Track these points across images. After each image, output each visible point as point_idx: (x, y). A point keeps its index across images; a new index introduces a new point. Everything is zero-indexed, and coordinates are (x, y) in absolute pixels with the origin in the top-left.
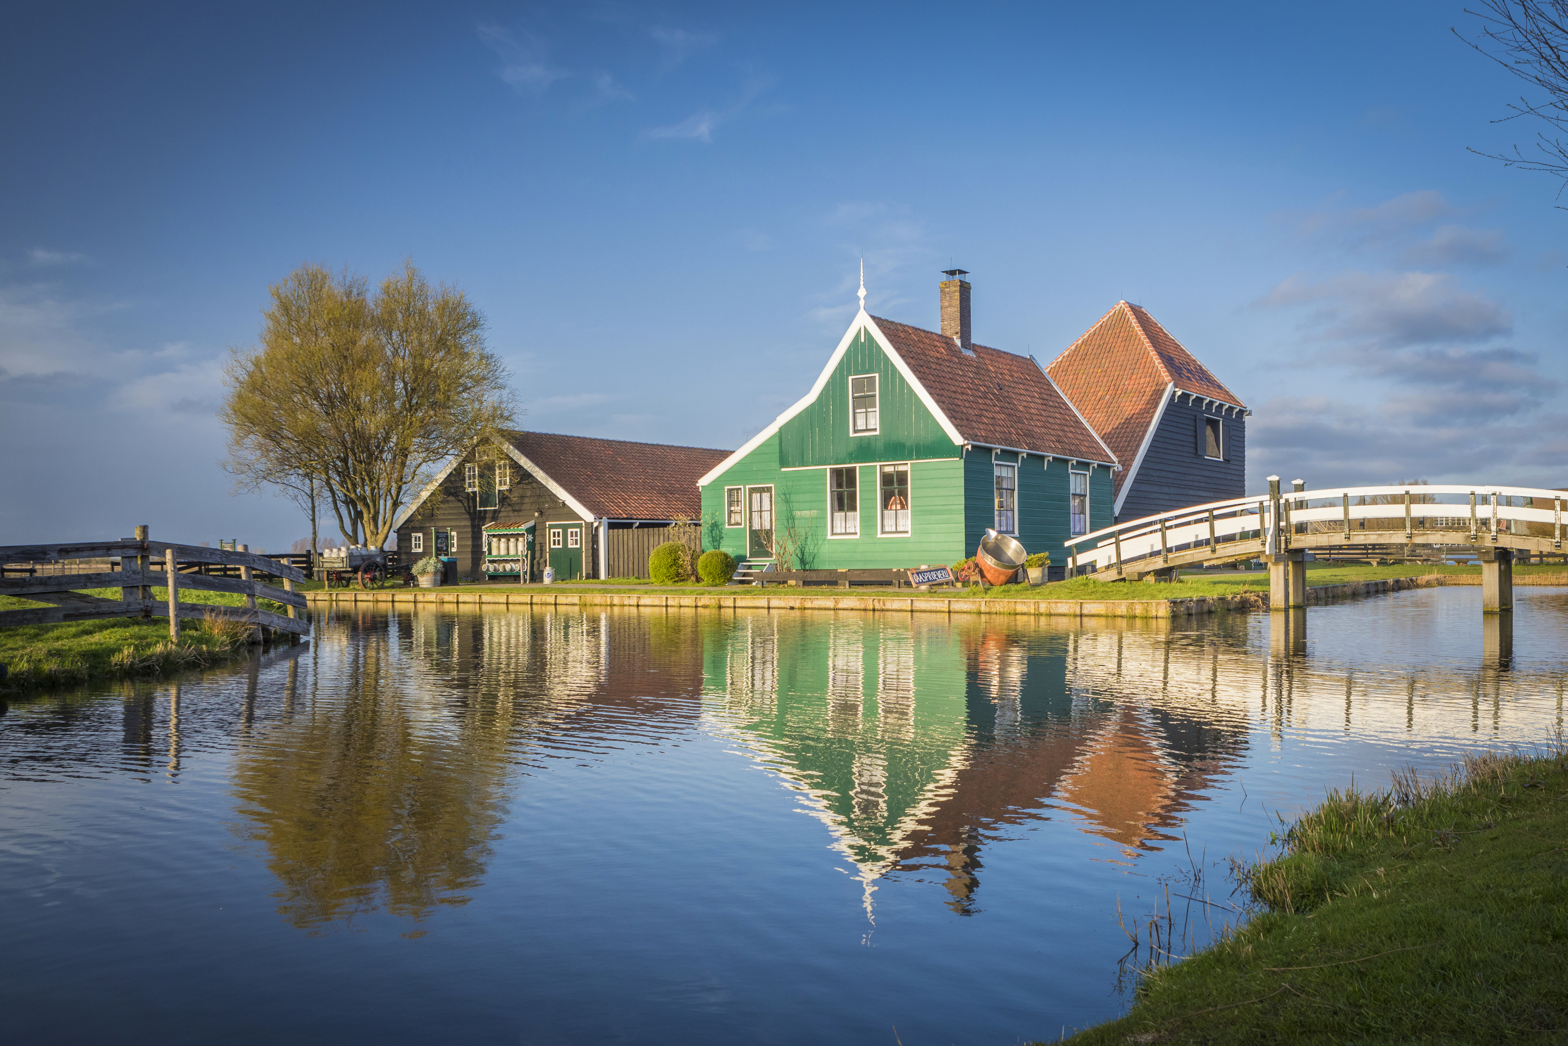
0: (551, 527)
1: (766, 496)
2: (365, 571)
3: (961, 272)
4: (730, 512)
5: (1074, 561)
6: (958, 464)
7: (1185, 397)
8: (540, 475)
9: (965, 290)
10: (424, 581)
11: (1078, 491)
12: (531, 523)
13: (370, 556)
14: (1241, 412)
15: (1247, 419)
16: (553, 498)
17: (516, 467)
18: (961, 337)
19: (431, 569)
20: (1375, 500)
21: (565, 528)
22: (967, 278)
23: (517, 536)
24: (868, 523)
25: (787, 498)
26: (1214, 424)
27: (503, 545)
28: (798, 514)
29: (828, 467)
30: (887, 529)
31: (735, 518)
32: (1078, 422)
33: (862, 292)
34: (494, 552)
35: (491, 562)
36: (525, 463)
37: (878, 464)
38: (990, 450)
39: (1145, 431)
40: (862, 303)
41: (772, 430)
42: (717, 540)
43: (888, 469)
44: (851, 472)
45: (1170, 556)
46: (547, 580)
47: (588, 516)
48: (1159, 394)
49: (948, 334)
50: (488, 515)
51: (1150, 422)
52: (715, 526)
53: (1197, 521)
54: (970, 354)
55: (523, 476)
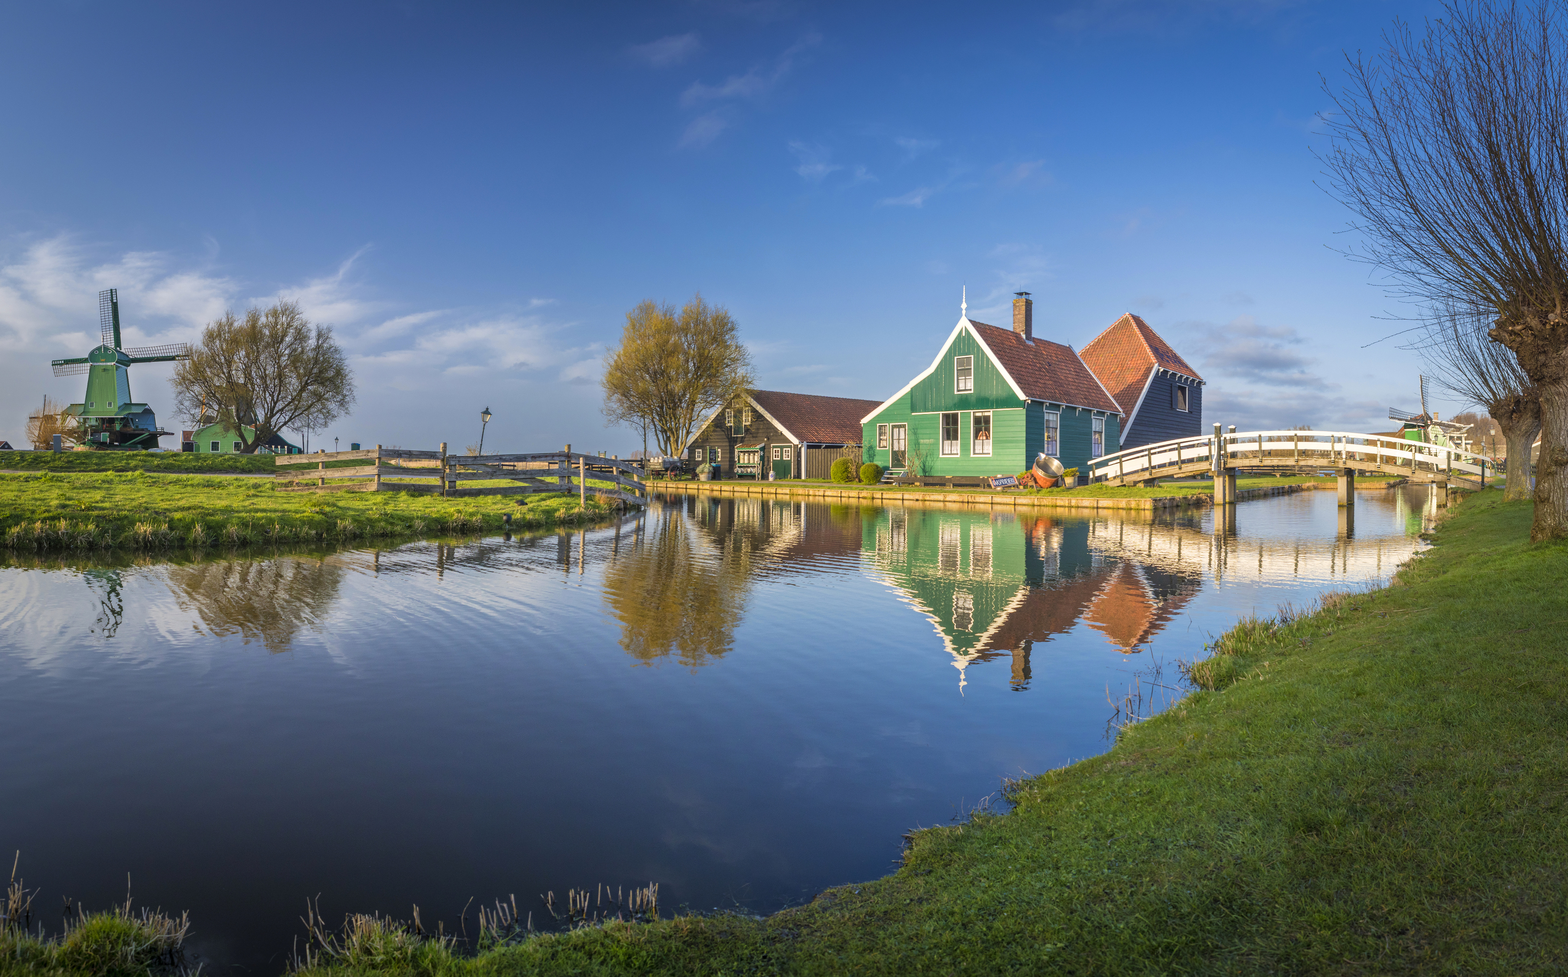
0: (774, 447)
1: (902, 430)
2: (672, 471)
3: (1026, 294)
4: (880, 440)
5: (1094, 473)
6: (1021, 412)
7: (1165, 372)
8: (768, 416)
9: (1029, 305)
10: (703, 477)
11: (1097, 430)
12: (763, 445)
13: (674, 462)
14: (1200, 383)
15: (1203, 387)
16: (775, 430)
17: (754, 411)
18: (1026, 334)
19: (706, 470)
20: (1279, 439)
21: (782, 448)
22: (1030, 298)
23: (754, 452)
24: (965, 448)
25: (915, 432)
26: (1183, 390)
27: (746, 457)
28: (921, 441)
29: (941, 413)
30: (977, 452)
31: (883, 443)
32: (1098, 386)
33: (964, 306)
34: (741, 462)
35: (740, 467)
36: (759, 408)
37: (972, 411)
38: (1042, 403)
39: (1140, 393)
40: (964, 312)
41: (907, 389)
42: (872, 456)
43: (978, 414)
44: (955, 416)
45: (1154, 471)
46: (771, 479)
47: (795, 441)
48: (1149, 370)
49: (1018, 331)
50: (739, 440)
51: (1143, 388)
52: (871, 448)
53: (1170, 450)
54: (1031, 344)
55: (758, 417)
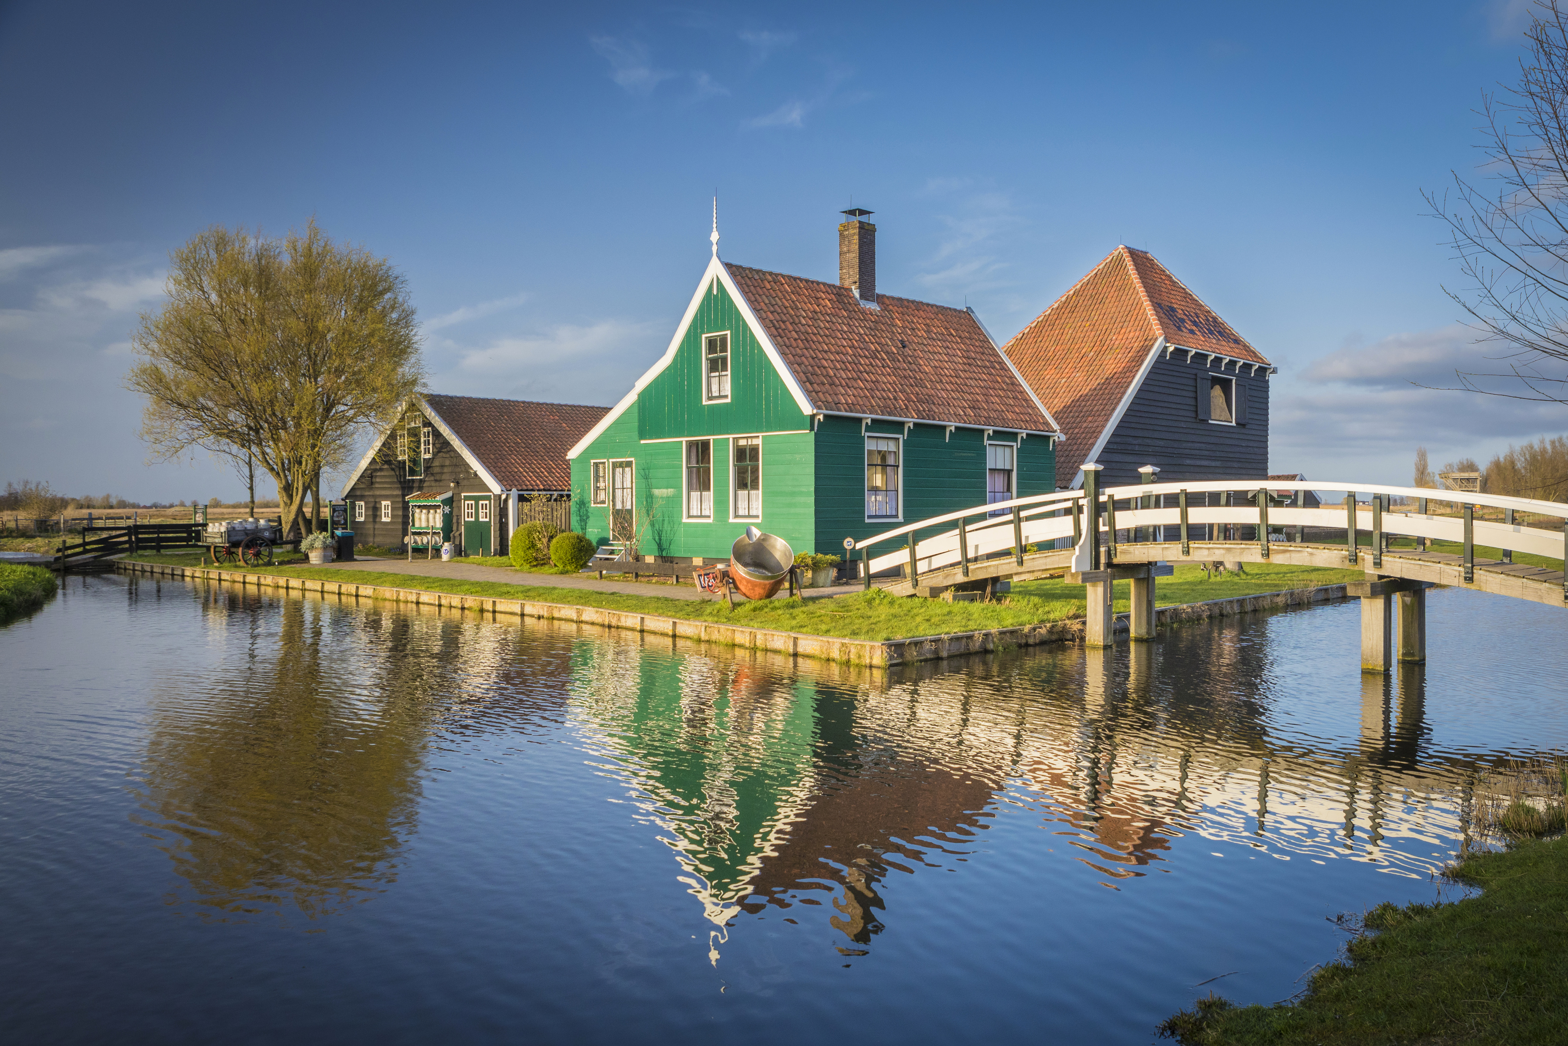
0: (467, 498)
1: (628, 470)
2: (248, 546)
3: (862, 212)
4: (597, 488)
6: (806, 439)
7: (1180, 353)
8: (456, 443)
9: (867, 234)
10: (315, 558)
11: (1000, 466)
12: (449, 494)
13: (257, 530)
14: (1263, 370)
16: (467, 466)
17: (437, 434)
18: (860, 287)
19: (318, 544)
21: (477, 499)
22: (872, 219)
23: (436, 507)
24: (721, 504)
25: (646, 477)
26: (1225, 385)
27: (423, 516)
28: (657, 492)
29: (684, 439)
30: (741, 512)
31: (602, 496)
32: (1014, 384)
33: (715, 237)
34: (417, 525)
35: (414, 533)
36: (445, 430)
37: (731, 436)
38: (860, 420)
39: (1124, 393)
40: (715, 248)
41: (631, 398)
42: (584, 520)
43: (742, 442)
44: (705, 445)
45: (972, 566)
46: (445, 557)
47: (495, 488)
48: (1146, 350)
49: (846, 284)
50: (416, 485)
51: (1131, 382)
52: (582, 504)
54: (874, 307)
55: (443, 445)
